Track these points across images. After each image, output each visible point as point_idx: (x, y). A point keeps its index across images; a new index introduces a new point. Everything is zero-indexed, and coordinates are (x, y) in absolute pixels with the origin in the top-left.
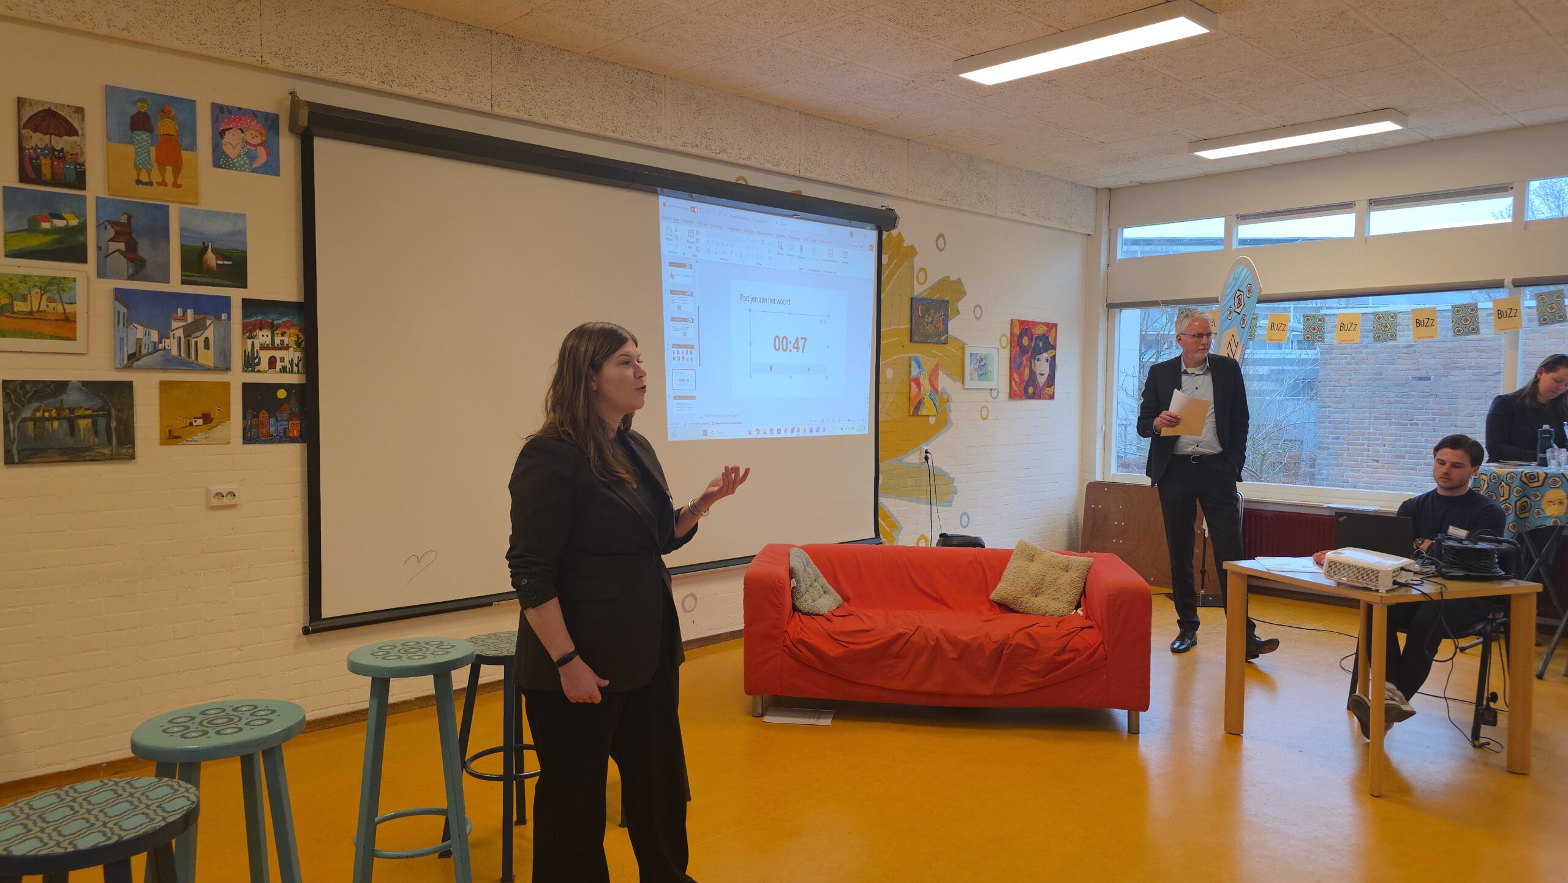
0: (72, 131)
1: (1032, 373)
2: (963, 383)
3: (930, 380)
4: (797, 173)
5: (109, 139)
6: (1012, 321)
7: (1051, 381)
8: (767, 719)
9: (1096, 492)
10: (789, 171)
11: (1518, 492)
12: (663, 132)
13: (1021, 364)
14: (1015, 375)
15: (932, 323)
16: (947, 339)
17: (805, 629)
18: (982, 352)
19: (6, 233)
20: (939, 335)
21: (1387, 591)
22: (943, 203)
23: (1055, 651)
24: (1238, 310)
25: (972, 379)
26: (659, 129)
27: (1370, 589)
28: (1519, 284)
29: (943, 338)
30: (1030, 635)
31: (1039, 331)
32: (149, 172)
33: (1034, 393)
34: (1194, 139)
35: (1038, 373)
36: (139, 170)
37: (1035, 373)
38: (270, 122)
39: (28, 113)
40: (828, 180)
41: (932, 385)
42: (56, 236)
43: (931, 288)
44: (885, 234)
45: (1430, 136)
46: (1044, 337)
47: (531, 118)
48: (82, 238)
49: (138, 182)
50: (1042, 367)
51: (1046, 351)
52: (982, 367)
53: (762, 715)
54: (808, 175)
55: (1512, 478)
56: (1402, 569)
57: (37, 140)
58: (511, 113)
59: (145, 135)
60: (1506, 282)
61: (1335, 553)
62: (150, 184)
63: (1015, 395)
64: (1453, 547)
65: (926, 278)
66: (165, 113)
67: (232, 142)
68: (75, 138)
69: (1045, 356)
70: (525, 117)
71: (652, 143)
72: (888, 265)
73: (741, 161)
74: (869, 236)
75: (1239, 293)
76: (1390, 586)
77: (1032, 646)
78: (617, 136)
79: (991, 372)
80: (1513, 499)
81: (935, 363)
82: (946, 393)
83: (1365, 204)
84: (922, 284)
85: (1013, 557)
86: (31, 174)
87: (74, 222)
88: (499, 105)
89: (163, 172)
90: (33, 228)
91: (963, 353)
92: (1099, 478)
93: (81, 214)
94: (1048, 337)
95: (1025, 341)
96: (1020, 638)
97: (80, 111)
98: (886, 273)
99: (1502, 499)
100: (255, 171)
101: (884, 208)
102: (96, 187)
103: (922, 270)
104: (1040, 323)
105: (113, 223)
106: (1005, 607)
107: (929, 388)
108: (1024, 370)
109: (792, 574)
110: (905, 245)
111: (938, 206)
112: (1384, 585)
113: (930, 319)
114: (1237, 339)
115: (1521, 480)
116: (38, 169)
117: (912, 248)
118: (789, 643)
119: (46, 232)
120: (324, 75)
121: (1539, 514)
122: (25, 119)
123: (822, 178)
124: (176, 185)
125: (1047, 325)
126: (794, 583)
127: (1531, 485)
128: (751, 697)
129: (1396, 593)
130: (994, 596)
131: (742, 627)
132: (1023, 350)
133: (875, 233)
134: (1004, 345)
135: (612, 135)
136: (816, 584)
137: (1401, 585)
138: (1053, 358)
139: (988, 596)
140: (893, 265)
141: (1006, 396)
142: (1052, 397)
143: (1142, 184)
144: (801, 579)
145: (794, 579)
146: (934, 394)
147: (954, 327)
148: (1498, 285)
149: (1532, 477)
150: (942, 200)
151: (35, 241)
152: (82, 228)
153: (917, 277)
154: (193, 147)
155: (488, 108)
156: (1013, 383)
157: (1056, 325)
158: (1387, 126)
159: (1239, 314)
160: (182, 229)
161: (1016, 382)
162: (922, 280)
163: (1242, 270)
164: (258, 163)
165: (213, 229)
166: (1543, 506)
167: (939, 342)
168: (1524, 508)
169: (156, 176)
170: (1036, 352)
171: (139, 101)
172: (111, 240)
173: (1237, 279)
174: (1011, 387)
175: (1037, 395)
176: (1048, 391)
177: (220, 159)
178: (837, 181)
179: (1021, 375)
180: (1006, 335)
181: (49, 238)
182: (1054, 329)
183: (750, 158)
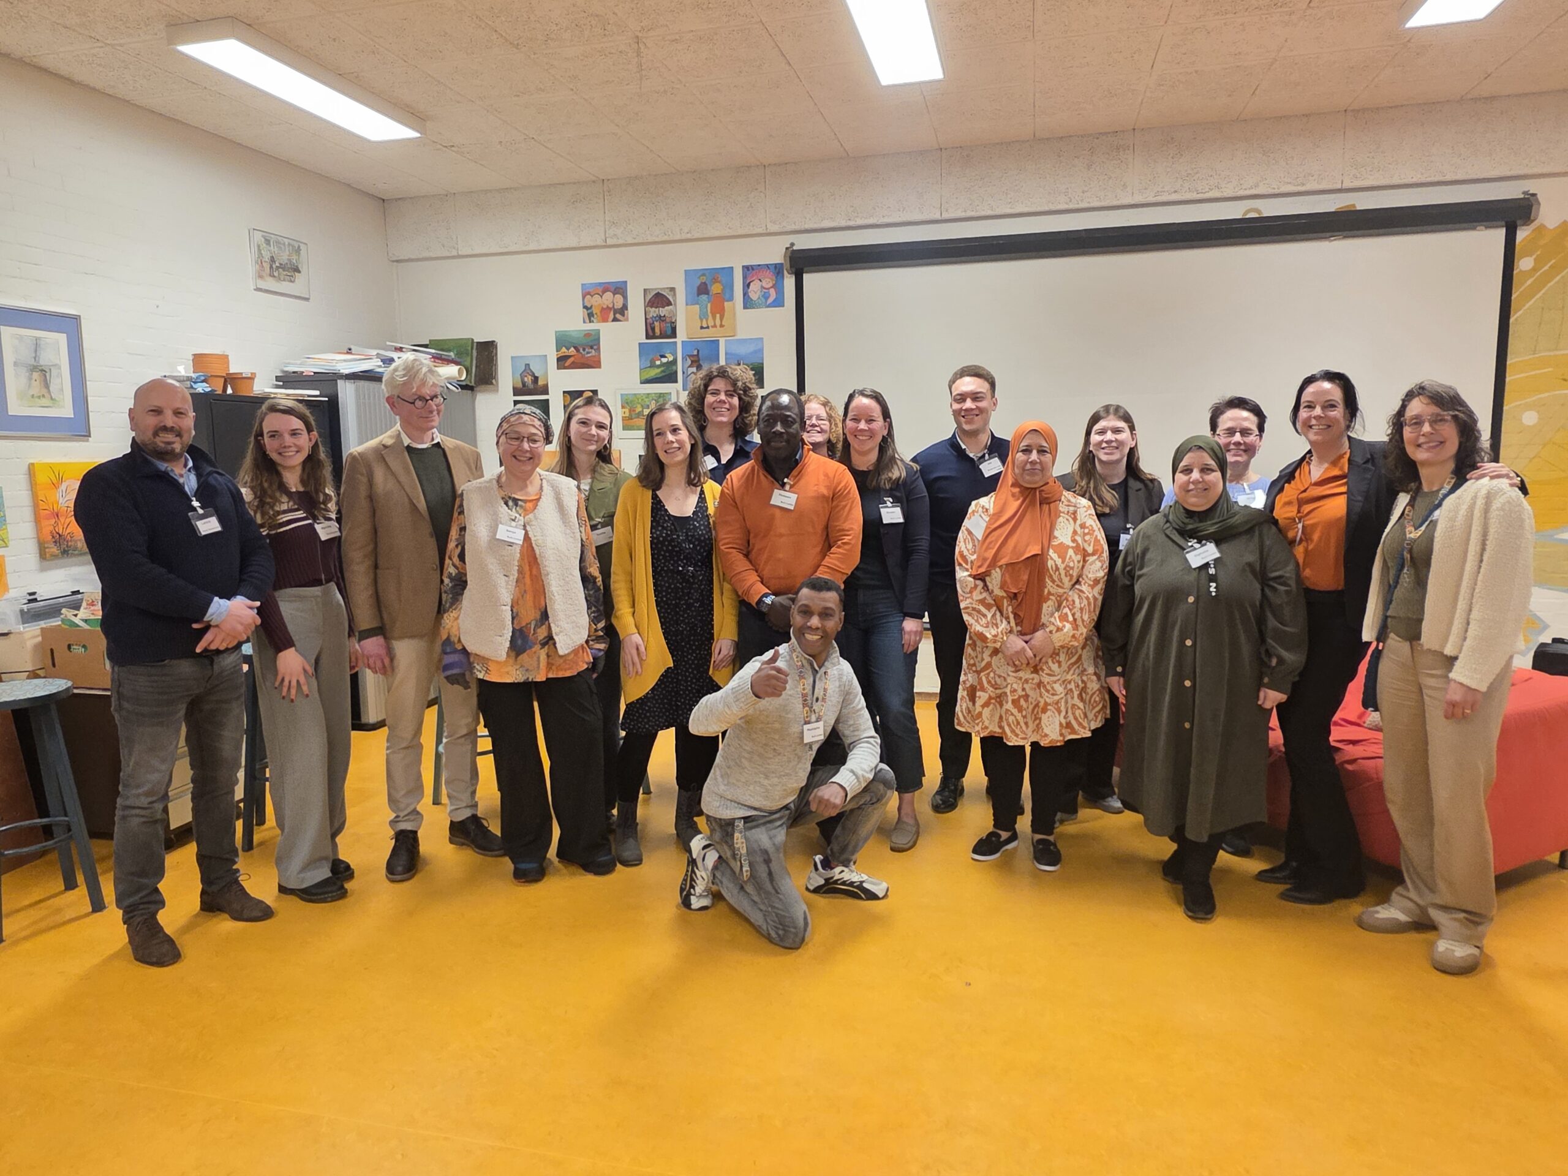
0: (669, 303)
4: (1341, 186)
5: (687, 304)
10: (1325, 186)
12: (1129, 188)
19: (641, 369)
26: (1126, 187)
32: (707, 321)
36: (701, 320)
38: (778, 270)
39: (649, 297)
40: (1398, 181)
42: (662, 369)
44: (1517, 232)
47: (978, 214)
48: (674, 368)
49: (702, 328)
54: (1360, 184)
57: (653, 312)
58: (958, 214)
59: (704, 297)
62: (708, 327)
66: (715, 280)
67: (755, 289)
68: (670, 307)
70: (973, 214)
73: (1245, 193)
74: (1481, 239)
86: (651, 333)
87: (671, 359)
88: (947, 210)
89: (714, 318)
90: (653, 365)
93: (675, 354)
97: (673, 289)
100: (768, 306)
101: (1517, 197)
102: (682, 336)
105: (690, 356)
116: (653, 329)
119: (658, 367)
120: (807, 226)
122: (647, 301)
123: (1384, 182)
124: (722, 326)
133: (1496, 234)
135: (1064, 207)
151: (654, 373)
152: (674, 362)
154: (731, 299)
160: (726, 354)
164: (770, 301)
165: (743, 350)
169: (711, 323)
171: (704, 275)
172: (689, 367)
177: (748, 304)
181: (659, 370)
183: (1257, 186)
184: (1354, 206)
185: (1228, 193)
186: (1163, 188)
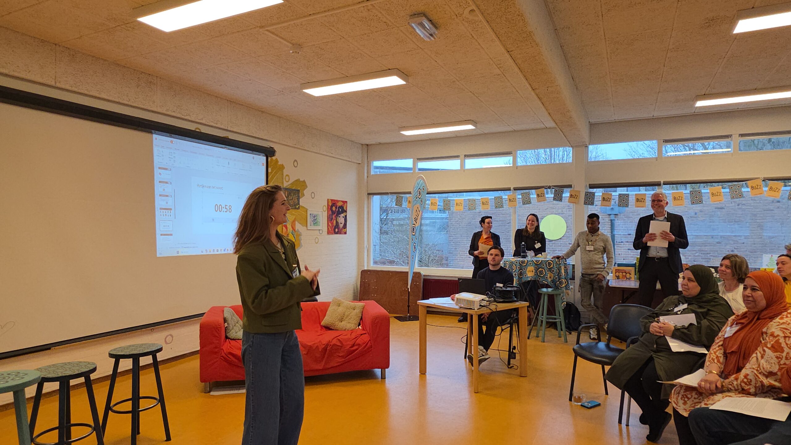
1: (337, 222)
2: (307, 227)
3: (292, 226)
4: (226, 128)
6: (328, 199)
7: (345, 226)
8: (212, 393)
9: (365, 274)
10: (222, 127)
11: (519, 268)
12: (155, 104)
13: (332, 218)
14: (330, 223)
15: (292, 199)
16: (299, 207)
17: (232, 347)
18: (315, 213)
20: (295, 205)
21: (478, 309)
22: (296, 146)
23: (350, 346)
24: (419, 197)
25: (311, 225)
26: (154, 102)
27: (472, 309)
28: (515, 189)
29: (297, 207)
30: (339, 340)
31: (340, 204)
33: (338, 231)
34: (400, 126)
35: (339, 222)
37: (338, 222)
40: (242, 132)
41: (293, 228)
43: (292, 184)
44: (269, 159)
45: (485, 132)
46: (342, 207)
47: (79, 91)
50: (341, 220)
51: (343, 213)
52: (315, 221)
53: (209, 392)
54: (232, 129)
55: (516, 262)
56: (483, 300)
58: (67, 87)
60: (511, 189)
61: (459, 295)
63: (330, 232)
64: (499, 290)
65: (289, 179)
69: (343, 215)
70: (76, 90)
71: (149, 108)
72: (271, 172)
73: (197, 121)
74: (262, 159)
75: (419, 190)
76: (479, 307)
77: (340, 345)
78: (129, 103)
79: (319, 222)
80: (517, 271)
81: (293, 218)
82: (299, 231)
83: (463, 156)
84: (287, 182)
85: (331, 305)
88: (59, 82)
91: (307, 214)
92: (366, 268)
94: (343, 207)
95: (334, 208)
96: (335, 342)
98: (270, 177)
99: (514, 271)
101: (269, 147)
103: (287, 175)
104: (340, 201)
106: (328, 328)
107: (291, 229)
108: (334, 221)
109: (225, 320)
110: (279, 164)
111: (295, 147)
112: (476, 307)
113: (291, 198)
114: (420, 209)
115: (519, 263)
117: (282, 165)
118: (223, 354)
121: (525, 276)
123: (239, 131)
125: (343, 202)
126: (226, 325)
127: (523, 265)
128: (203, 383)
129: (481, 310)
130: (323, 323)
131: (199, 348)
132: (333, 213)
133: (265, 158)
134: (325, 210)
135: (127, 103)
136: (237, 325)
137: (483, 306)
138: (346, 216)
139: (320, 323)
140: (273, 173)
141: (327, 233)
142: (345, 233)
143: (380, 143)
144: (230, 322)
145: (226, 323)
146: (294, 231)
147: (302, 202)
148: (509, 189)
149: (523, 262)
150: (296, 145)
153: (285, 179)
155: (53, 83)
156: (329, 227)
157: (346, 202)
158: (470, 127)
159: (420, 198)
161: (330, 226)
162: (287, 180)
163: (421, 181)
166: (527, 273)
167: (296, 208)
168: (521, 274)
170: (339, 213)
173: (418, 184)
174: (328, 228)
175: (339, 232)
176: (344, 230)
178: (247, 133)
179: (332, 224)
180: (325, 206)
182: (346, 204)
183: (202, 119)
184: (228, 137)
185: (193, 119)
186: (169, 108)
